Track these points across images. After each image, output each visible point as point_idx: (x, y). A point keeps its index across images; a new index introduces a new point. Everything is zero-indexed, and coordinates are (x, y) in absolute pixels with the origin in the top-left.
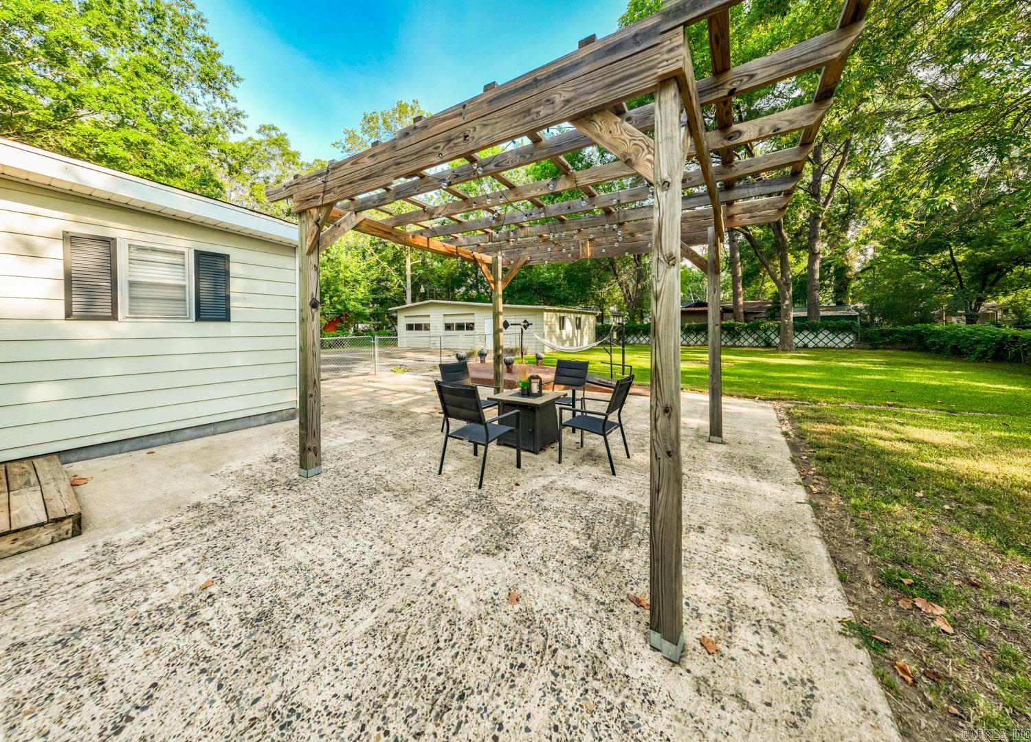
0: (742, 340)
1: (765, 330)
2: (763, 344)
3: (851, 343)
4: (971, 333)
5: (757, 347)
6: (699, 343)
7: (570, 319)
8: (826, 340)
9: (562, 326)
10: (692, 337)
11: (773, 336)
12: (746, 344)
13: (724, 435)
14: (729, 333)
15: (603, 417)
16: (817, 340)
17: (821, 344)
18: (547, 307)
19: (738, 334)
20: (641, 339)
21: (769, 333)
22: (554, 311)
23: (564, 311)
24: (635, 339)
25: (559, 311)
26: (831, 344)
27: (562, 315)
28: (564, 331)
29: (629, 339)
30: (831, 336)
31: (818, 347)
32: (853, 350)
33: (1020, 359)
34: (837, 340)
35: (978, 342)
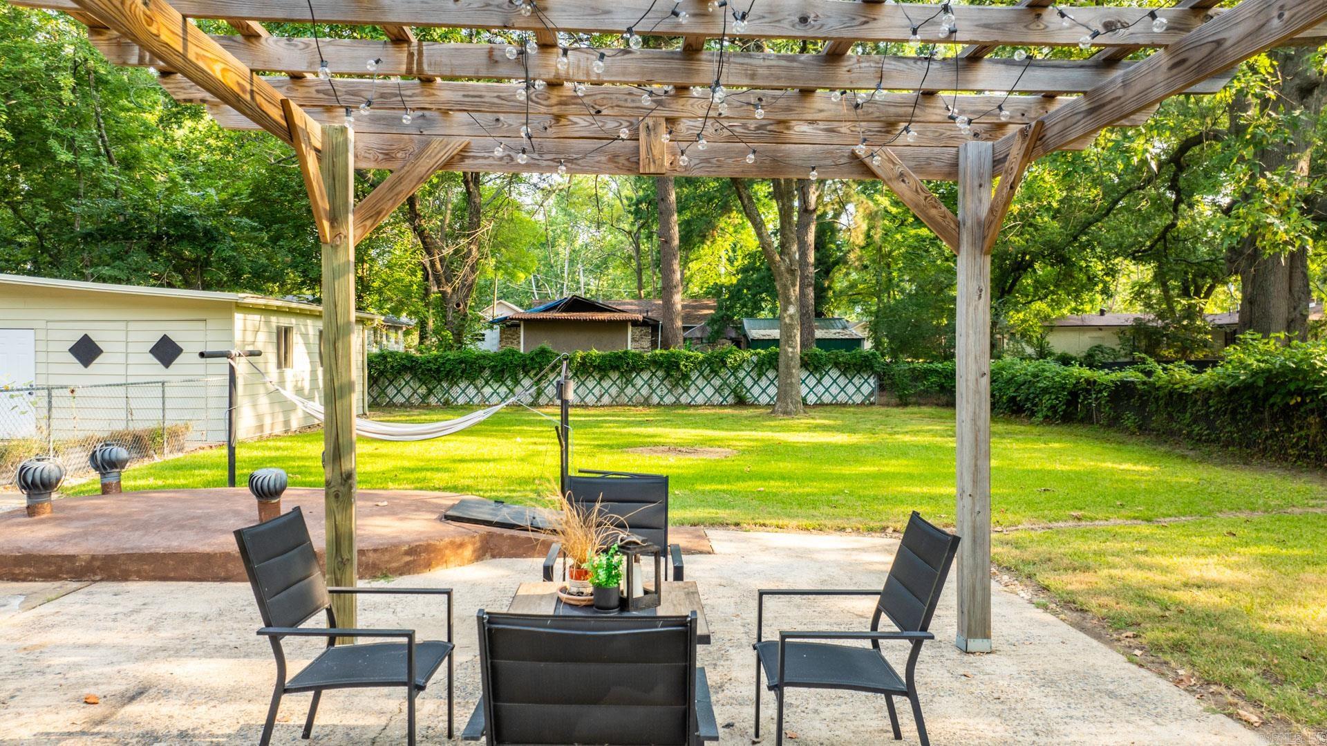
0: (692, 392)
1: (735, 369)
2: (731, 400)
3: (871, 394)
4: (1035, 376)
5: (721, 405)
6: (606, 400)
7: (305, 336)
8: (834, 390)
9: (283, 360)
10: (591, 383)
11: (748, 382)
12: (700, 399)
13: (994, 632)
14: (668, 375)
15: (867, 644)
16: (820, 389)
17: (827, 398)
18: (248, 297)
19: (686, 377)
20: (487, 391)
21: (741, 374)
22: (266, 310)
23: (291, 312)
24: (471, 391)
25: (279, 311)
26: (842, 398)
27: (285, 321)
28: (288, 372)
29: (456, 391)
30: (842, 381)
31: (822, 405)
32: (875, 409)
33: (1091, 417)
34: (851, 389)
35: (1045, 391)
